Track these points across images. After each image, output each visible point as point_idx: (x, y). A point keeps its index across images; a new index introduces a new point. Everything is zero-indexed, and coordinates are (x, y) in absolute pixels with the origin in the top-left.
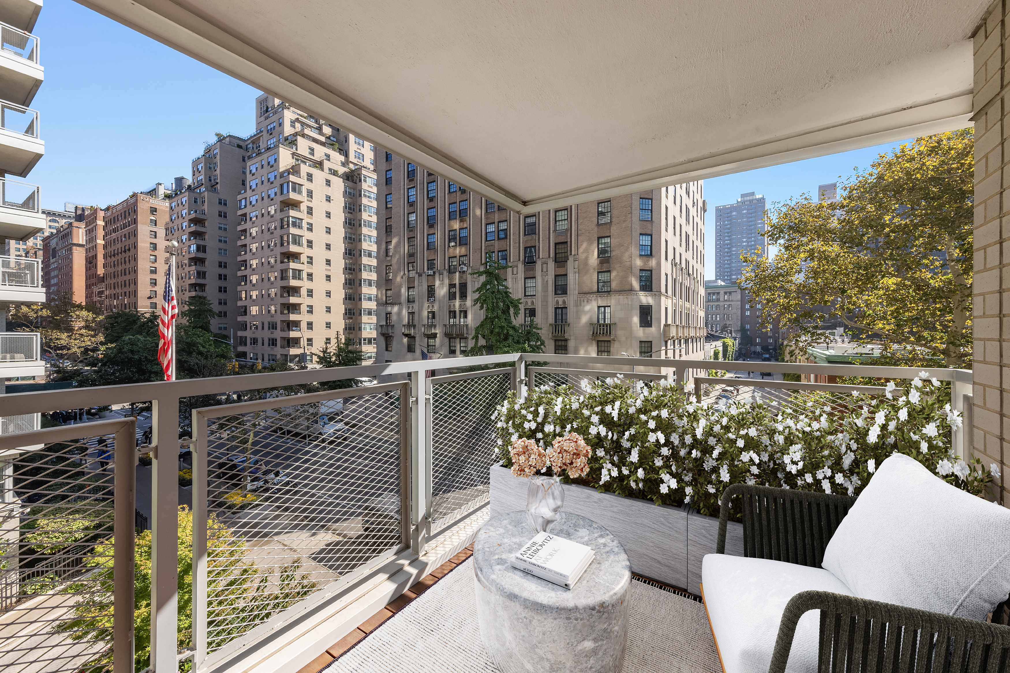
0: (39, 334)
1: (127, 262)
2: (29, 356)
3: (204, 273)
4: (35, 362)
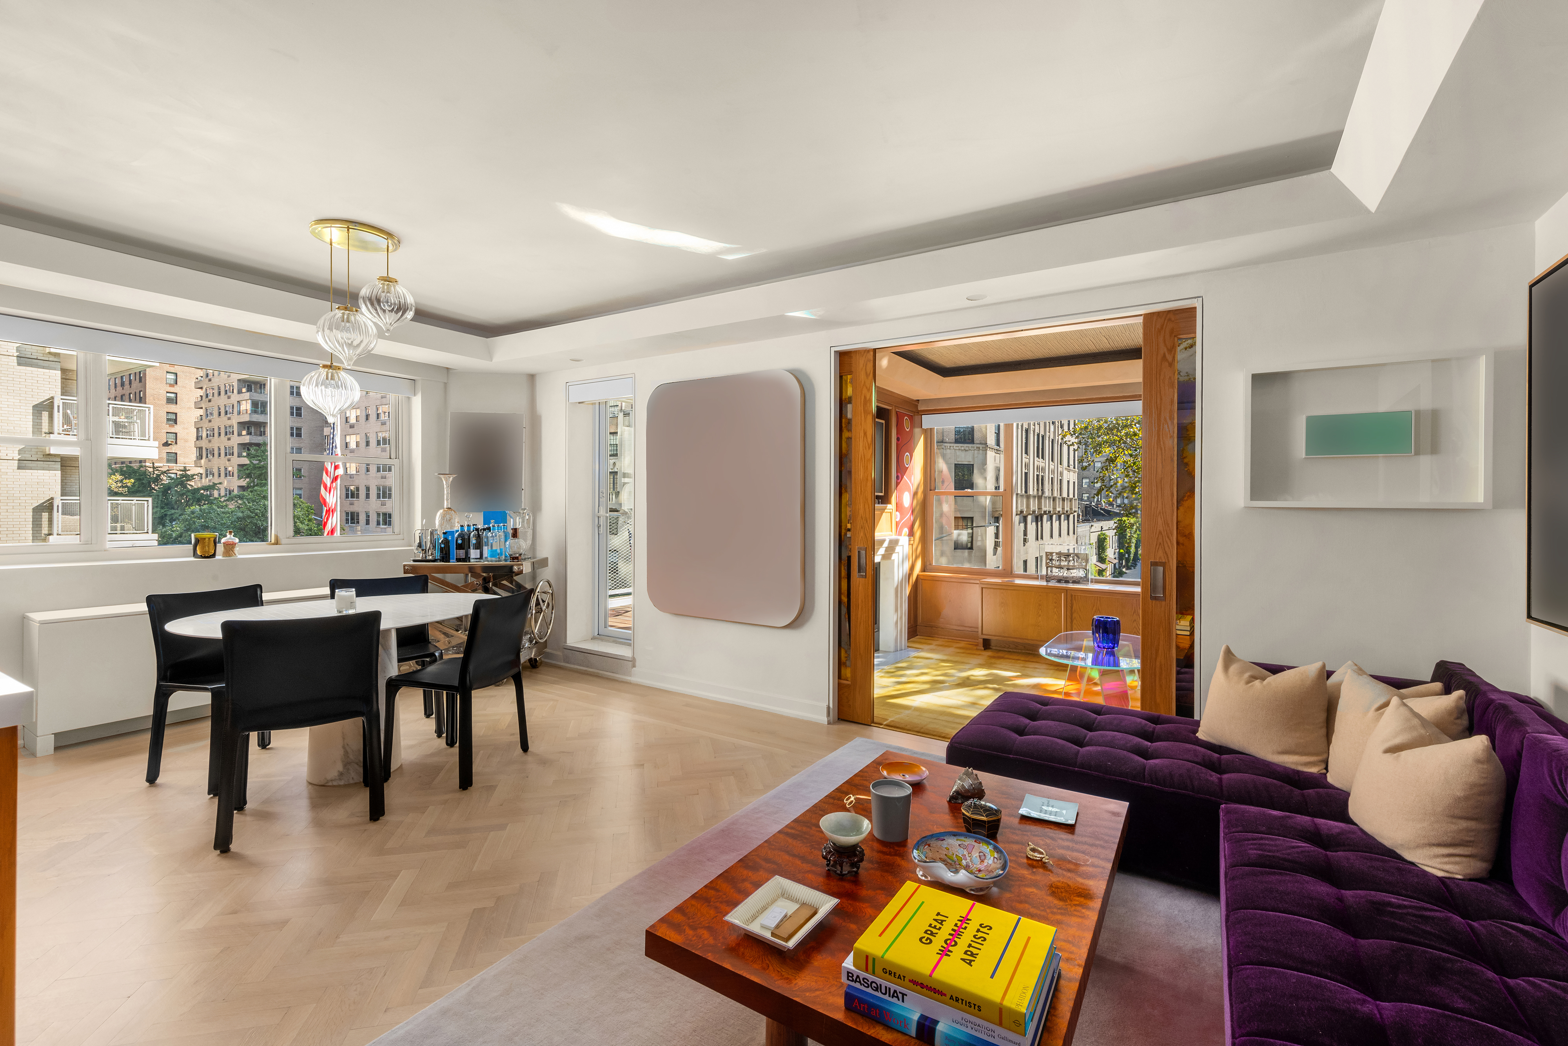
0: (150, 499)
1: (127, 383)
2: (139, 528)
3: (264, 405)
4: (147, 534)
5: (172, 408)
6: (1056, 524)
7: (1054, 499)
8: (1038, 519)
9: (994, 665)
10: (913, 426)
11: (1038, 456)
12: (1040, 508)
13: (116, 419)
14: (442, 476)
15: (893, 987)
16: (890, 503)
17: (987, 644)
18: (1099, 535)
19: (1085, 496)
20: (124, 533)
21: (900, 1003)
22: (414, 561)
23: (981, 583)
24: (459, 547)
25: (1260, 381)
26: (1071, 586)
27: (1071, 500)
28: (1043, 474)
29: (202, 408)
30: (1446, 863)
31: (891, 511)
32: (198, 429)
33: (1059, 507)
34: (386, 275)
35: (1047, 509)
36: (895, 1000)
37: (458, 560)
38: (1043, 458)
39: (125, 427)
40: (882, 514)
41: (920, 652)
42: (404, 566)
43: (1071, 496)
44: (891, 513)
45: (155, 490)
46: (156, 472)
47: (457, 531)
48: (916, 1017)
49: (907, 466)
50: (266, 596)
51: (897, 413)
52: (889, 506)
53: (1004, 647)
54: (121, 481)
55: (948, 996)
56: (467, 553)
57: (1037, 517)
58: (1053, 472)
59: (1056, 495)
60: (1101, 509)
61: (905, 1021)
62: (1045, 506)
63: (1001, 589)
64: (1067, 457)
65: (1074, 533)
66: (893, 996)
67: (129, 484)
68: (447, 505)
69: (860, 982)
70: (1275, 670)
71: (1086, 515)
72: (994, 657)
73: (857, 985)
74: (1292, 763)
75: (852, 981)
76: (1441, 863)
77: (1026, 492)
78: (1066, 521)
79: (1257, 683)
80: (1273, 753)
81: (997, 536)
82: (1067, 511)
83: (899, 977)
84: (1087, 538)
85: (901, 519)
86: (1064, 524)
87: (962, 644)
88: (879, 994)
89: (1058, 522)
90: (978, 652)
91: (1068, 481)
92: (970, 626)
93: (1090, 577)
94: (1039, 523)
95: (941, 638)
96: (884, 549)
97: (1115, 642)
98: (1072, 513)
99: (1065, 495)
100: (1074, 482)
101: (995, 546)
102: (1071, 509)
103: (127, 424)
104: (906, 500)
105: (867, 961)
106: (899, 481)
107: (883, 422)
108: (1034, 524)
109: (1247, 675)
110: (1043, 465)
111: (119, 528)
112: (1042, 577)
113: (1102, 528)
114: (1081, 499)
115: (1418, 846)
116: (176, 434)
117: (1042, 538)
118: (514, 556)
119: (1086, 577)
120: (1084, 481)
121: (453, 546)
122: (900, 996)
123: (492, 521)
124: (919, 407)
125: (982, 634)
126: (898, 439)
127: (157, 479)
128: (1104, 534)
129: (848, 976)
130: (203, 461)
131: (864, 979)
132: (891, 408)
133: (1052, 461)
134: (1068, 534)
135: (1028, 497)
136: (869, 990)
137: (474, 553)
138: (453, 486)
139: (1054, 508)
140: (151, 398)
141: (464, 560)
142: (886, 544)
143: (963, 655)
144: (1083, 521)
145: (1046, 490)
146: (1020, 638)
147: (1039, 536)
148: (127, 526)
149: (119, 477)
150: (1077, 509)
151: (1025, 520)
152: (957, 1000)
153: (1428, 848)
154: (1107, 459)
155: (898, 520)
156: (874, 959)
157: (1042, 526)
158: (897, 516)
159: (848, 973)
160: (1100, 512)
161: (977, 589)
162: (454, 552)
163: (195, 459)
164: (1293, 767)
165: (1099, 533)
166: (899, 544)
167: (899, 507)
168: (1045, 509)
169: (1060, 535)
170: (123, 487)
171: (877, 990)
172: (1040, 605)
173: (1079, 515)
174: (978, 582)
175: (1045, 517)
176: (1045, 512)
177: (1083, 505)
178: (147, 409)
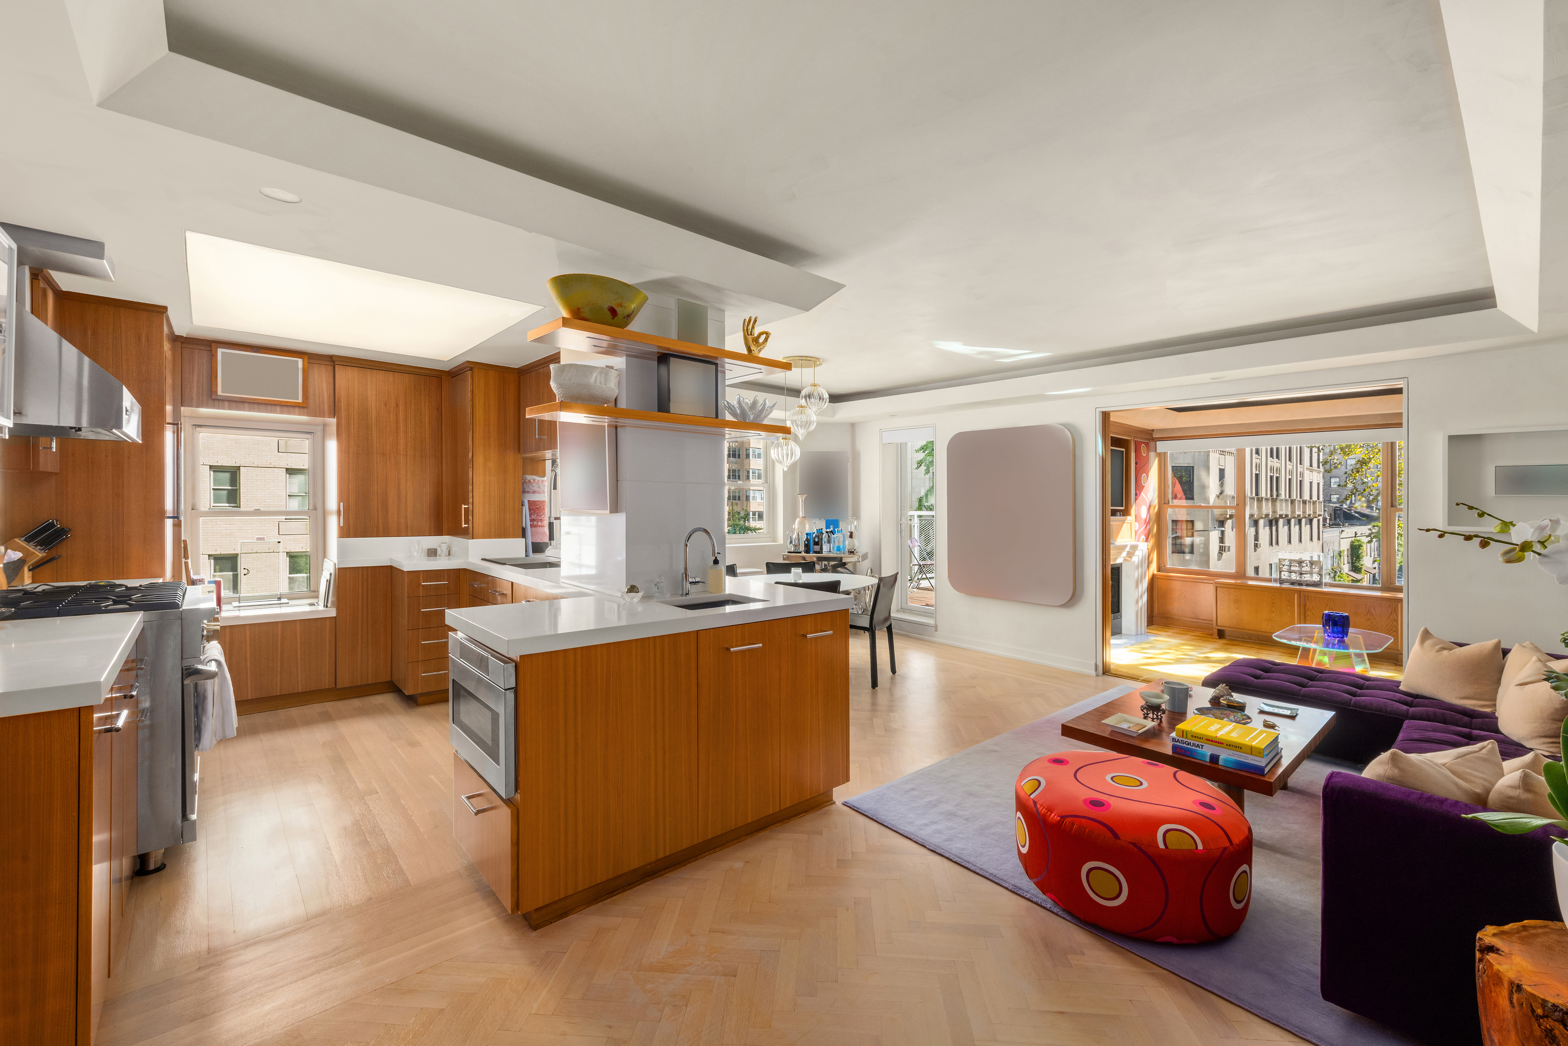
6: (1295, 529)
7: (1293, 502)
8: (1272, 522)
9: (1230, 650)
10: (1148, 451)
11: (1272, 456)
12: (1274, 512)
14: (799, 495)
15: (1197, 743)
16: (1130, 515)
17: (1221, 634)
18: (1352, 542)
19: (1334, 498)
21: (1201, 749)
22: (789, 552)
23: (1215, 583)
24: (816, 543)
25: (1453, 440)
26: (1304, 588)
27: (1314, 503)
28: (1278, 475)
30: (1550, 747)
31: (1131, 521)
33: (1299, 510)
34: (813, 383)
35: (1284, 512)
36: (1198, 748)
37: (816, 552)
38: (1278, 457)
40: (1123, 525)
41: (1159, 637)
42: (783, 555)
43: (1315, 498)
44: (1131, 523)
47: (812, 533)
48: (1209, 754)
49: (1144, 485)
50: (739, 571)
51: (1136, 442)
52: (1129, 518)
53: (1238, 638)
55: (1225, 744)
56: (821, 548)
57: (1271, 522)
58: (1291, 472)
59: (1295, 498)
60: (1356, 512)
61: (1204, 755)
62: (1281, 510)
63: (1235, 588)
64: (1309, 455)
65: (1319, 539)
66: (1197, 747)
68: (802, 515)
69: (1179, 742)
70: (1461, 645)
71: (1335, 519)
72: (1229, 644)
73: (1178, 743)
74: (1471, 705)
75: (1175, 742)
76: (1547, 747)
77: (1257, 494)
78: (1308, 526)
79: (1445, 652)
80: (1456, 698)
81: (1222, 540)
82: (1309, 515)
83: (1200, 738)
84: (1336, 544)
85: (1139, 528)
86: (1306, 529)
87: (1197, 633)
88: (1189, 746)
89: (1297, 527)
90: (1215, 640)
91: (1311, 483)
92: (1204, 618)
93: (1324, 581)
94: (1274, 528)
95: (1177, 628)
96: (1126, 552)
97: (1345, 633)
98: (1316, 517)
99: (1306, 497)
100: (1318, 484)
101: (1220, 550)
102: (1315, 512)
104: (1144, 513)
105: (1183, 733)
106: (1137, 497)
107: (1124, 450)
108: (1267, 528)
109: (1438, 647)
110: (1278, 465)
112: (1275, 580)
113: (1356, 534)
114: (1327, 500)
115: (1533, 738)
117: (1277, 543)
118: (851, 550)
119: (1320, 581)
120: (1333, 480)
121: (812, 543)
122: (1201, 746)
123: (831, 526)
124: (1153, 435)
125: (1217, 625)
126: (1136, 463)
128: (1359, 541)
129: (1173, 740)
131: (1181, 741)
132: (1130, 438)
133: (1290, 460)
134: (1311, 539)
135: (1260, 500)
136: (1184, 745)
137: (825, 548)
138: (806, 501)
139: (1293, 512)
141: (819, 553)
142: (1128, 549)
143: (1199, 641)
144: (1331, 526)
145: (1282, 492)
146: (1254, 630)
147: (1274, 541)
150: (1322, 513)
151: (1256, 523)
152: (1230, 745)
153: (1538, 739)
154: (1359, 461)
155: (1136, 529)
156: (1187, 732)
157: (1277, 531)
158: (1136, 526)
159: (1173, 738)
160: (1353, 515)
161: (1211, 588)
162: (813, 547)
164: (1472, 708)
165: (1353, 539)
166: (1138, 549)
167: (1137, 518)
168: (1281, 513)
169: (1300, 541)
171: (1188, 745)
172: (1273, 603)
173: (1325, 520)
174: (1212, 582)
175: (1281, 522)
176: (1281, 516)
177: (1331, 508)
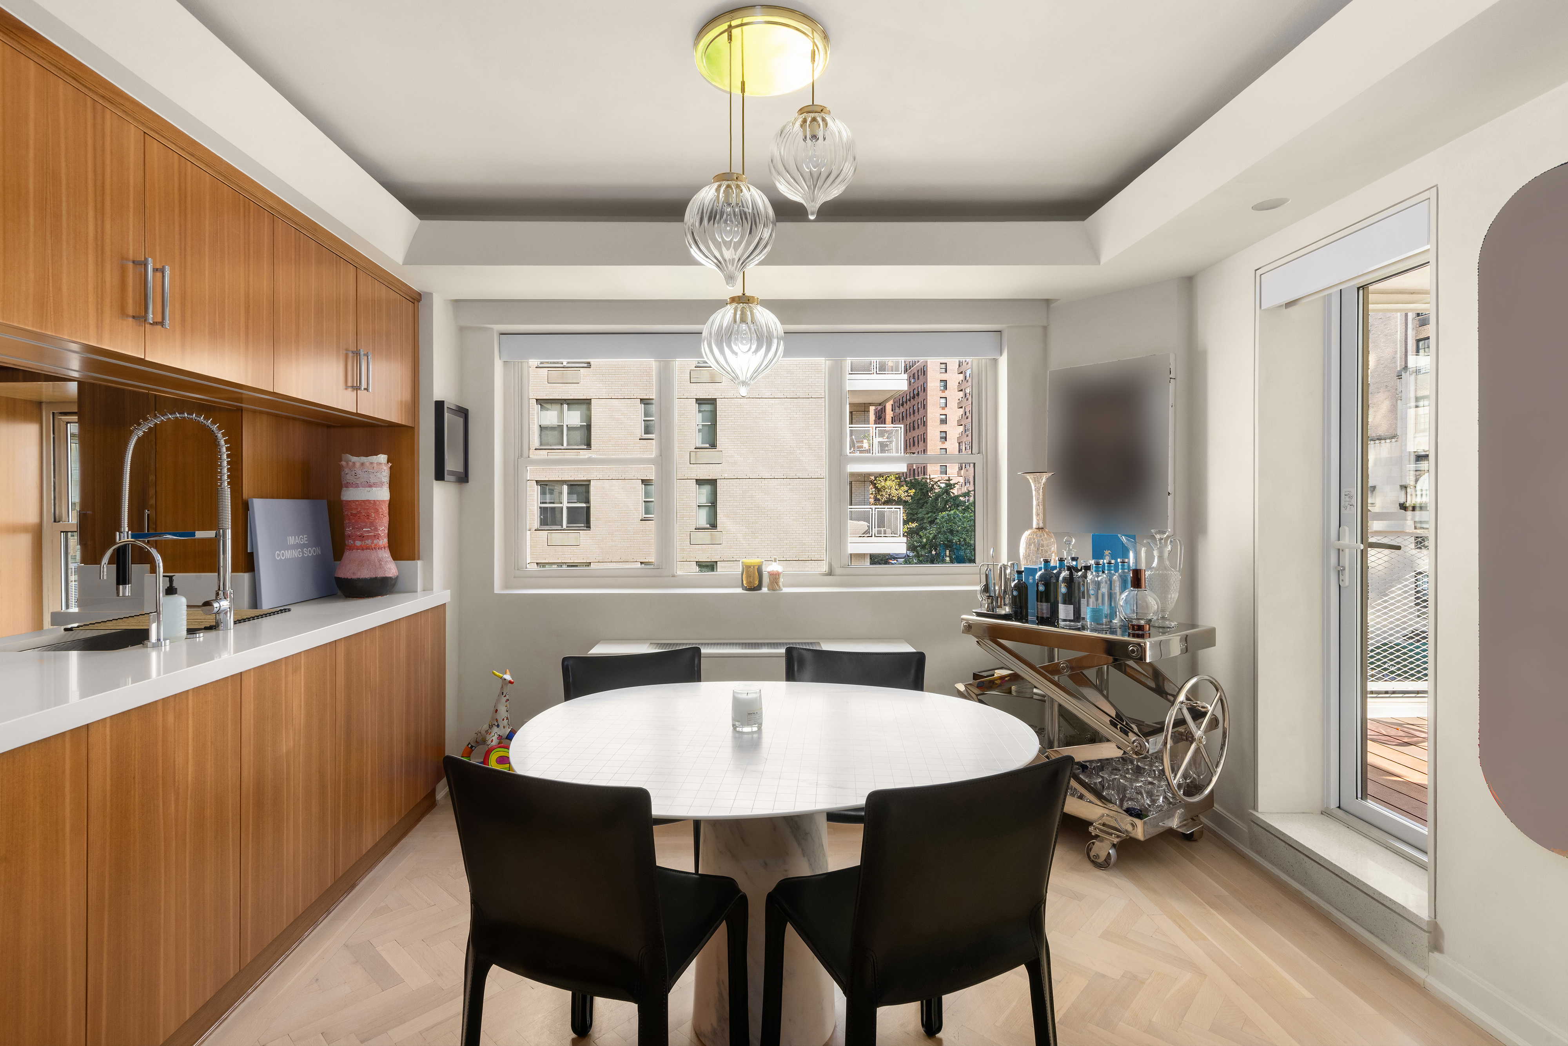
4: (899, 538)
5: (944, 428)
13: (881, 440)
14: (1028, 477)
20: (886, 537)
22: (977, 613)
24: (1042, 597)
29: (962, 425)
32: (959, 443)
37: (1040, 620)
39: (887, 445)
45: (931, 497)
46: (931, 483)
47: (1040, 569)
54: (907, 491)
56: (1054, 611)
67: (912, 494)
68: (1038, 524)
103: (888, 443)
111: (883, 532)
116: (946, 449)
121: (1032, 596)
123: (1107, 552)
127: (932, 489)
130: (962, 472)
137: (1064, 611)
140: (931, 421)
141: (1049, 622)
148: (888, 531)
149: (906, 488)
162: (1034, 607)
163: (957, 470)
170: (909, 496)
178: (900, 429)
